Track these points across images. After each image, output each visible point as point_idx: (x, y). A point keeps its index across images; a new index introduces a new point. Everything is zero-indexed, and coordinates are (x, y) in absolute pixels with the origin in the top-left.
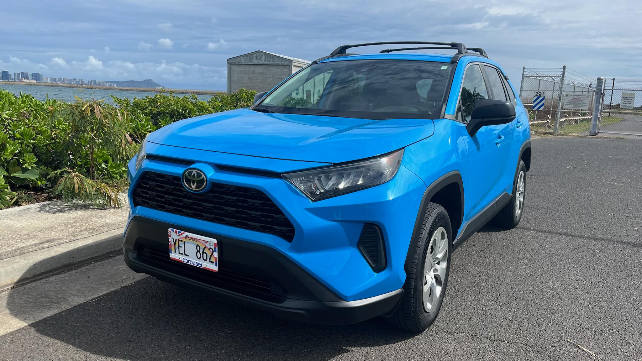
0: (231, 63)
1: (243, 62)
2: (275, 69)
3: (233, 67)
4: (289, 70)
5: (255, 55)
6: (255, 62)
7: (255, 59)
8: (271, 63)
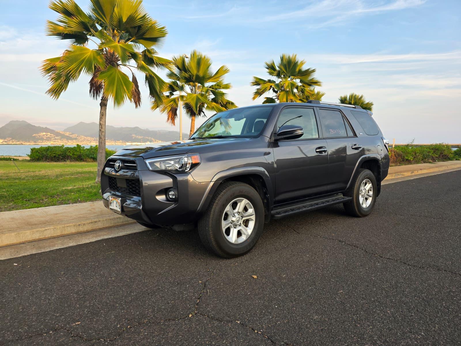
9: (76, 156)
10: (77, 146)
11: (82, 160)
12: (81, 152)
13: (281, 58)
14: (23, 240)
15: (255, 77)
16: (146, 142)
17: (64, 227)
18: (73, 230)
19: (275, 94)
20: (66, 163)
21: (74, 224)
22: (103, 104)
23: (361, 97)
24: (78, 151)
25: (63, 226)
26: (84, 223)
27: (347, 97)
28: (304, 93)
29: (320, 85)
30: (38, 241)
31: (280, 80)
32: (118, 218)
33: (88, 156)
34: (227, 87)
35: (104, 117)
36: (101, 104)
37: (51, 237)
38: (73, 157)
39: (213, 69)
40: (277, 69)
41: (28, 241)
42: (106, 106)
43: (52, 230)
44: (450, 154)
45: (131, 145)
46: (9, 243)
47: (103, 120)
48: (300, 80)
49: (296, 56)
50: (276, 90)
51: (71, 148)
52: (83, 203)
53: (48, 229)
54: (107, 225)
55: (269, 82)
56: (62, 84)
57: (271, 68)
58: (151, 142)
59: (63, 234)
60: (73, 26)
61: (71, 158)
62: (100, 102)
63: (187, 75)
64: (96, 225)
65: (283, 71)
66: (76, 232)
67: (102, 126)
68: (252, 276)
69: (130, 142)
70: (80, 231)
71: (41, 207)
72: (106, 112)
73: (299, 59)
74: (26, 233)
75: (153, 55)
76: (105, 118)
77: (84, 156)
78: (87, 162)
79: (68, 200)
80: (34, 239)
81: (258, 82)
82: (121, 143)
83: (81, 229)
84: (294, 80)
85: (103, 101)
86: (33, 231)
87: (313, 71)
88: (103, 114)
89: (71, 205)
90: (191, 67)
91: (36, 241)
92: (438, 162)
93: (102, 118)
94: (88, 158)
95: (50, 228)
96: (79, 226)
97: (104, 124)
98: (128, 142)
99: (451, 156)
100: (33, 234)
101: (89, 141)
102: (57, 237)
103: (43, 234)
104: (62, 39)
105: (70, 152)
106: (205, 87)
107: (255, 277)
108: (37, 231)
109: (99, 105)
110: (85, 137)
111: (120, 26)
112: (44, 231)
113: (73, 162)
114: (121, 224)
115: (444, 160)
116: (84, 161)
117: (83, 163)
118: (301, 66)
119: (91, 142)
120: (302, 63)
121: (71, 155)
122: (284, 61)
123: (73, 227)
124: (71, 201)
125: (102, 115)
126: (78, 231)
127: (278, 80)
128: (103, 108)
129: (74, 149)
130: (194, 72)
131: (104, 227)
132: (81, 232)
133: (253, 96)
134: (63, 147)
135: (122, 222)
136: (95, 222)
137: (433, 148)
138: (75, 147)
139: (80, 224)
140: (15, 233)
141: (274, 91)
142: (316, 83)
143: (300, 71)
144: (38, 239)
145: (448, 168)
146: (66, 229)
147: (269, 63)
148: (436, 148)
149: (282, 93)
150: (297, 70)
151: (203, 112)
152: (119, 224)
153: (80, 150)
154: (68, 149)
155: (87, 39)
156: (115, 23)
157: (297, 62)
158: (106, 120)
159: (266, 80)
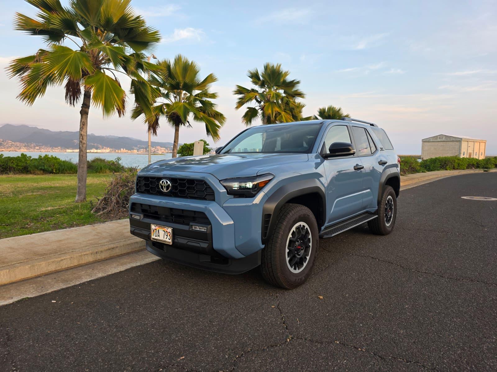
0: (424, 141)
1: (431, 140)
2: (451, 143)
3: (426, 143)
4: (460, 143)
5: (439, 137)
6: (439, 140)
7: (439, 138)
8: (449, 140)
9: (21, 168)
10: (21, 155)
11: (28, 172)
12: (26, 163)
13: (264, 67)
14: (38, 273)
15: (237, 86)
16: (91, 149)
17: (81, 256)
18: (90, 259)
19: (257, 104)
20: (9, 176)
21: (91, 251)
22: (84, 112)
23: (339, 110)
24: (23, 161)
25: (80, 254)
26: (101, 250)
27: (325, 109)
28: (289, 105)
29: (303, 97)
30: (55, 273)
31: (263, 90)
32: (135, 243)
33: (37, 167)
34: (213, 96)
35: (85, 127)
36: (81, 112)
37: (68, 268)
38: (17, 169)
39: (201, 77)
40: (261, 78)
41: (44, 274)
42: (87, 114)
43: (69, 259)
44: (418, 167)
45: (73, 152)
46: (23, 278)
47: (84, 130)
48: (284, 91)
49: (280, 66)
50: (259, 100)
51: (14, 158)
52: (82, 227)
53: (64, 259)
54: (125, 252)
55: (252, 91)
56: (40, 88)
57: (255, 77)
58: (97, 149)
59: (80, 264)
60: (56, 23)
61: (14, 170)
62: (80, 110)
63: (173, 83)
64: (114, 252)
65: (267, 81)
66: (94, 261)
67: (84, 137)
68: (319, 297)
69: (71, 150)
70: (97, 259)
71: (34, 233)
72: (87, 121)
73: (284, 69)
74: (41, 264)
75: (143, 60)
76: (87, 128)
77: (31, 167)
78: (35, 174)
79: (63, 224)
80: (50, 272)
81: (241, 90)
82: (59, 150)
83: (99, 257)
84: (278, 91)
85: (84, 109)
86: (48, 263)
87: (298, 82)
88: (84, 123)
89: (68, 229)
90: (176, 73)
91: (52, 273)
92: (408, 174)
93: (83, 128)
94: (36, 169)
95: (67, 257)
96: (96, 253)
97: (85, 135)
98: (68, 149)
99: (418, 168)
100: (48, 265)
101: (18, 147)
102: (74, 268)
103: (59, 265)
104: (32, 35)
105: (13, 162)
106: (193, 96)
107: (321, 297)
108: (53, 262)
109: (80, 113)
110: (13, 142)
111: (108, 25)
112: (60, 261)
113: (18, 175)
114: (139, 249)
115: (413, 172)
116: (31, 173)
117: (30, 176)
118: (285, 77)
119: (21, 148)
120: (286, 74)
121: (14, 166)
122: (269, 71)
123: (90, 255)
124: (65, 224)
125: (83, 125)
126: (96, 260)
127: (261, 90)
128: (84, 116)
129: (17, 159)
130: (180, 79)
131: (122, 253)
132: (99, 260)
133: (236, 106)
134: (3, 156)
135: (140, 247)
136: (112, 249)
137: (403, 161)
138: (18, 157)
139: (97, 251)
140: (29, 266)
141: (257, 101)
142: (300, 95)
143: (284, 81)
144: (54, 271)
145: (419, 180)
146: (83, 258)
147: (253, 71)
148: (406, 161)
149: (267, 104)
150: (282, 80)
151: (188, 122)
152: (136, 250)
153: (26, 160)
154: (10, 159)
155: (63, 37)
156: (102, 22)
157: (282, 72)
158: (87, 130)
159: (250, 89)
